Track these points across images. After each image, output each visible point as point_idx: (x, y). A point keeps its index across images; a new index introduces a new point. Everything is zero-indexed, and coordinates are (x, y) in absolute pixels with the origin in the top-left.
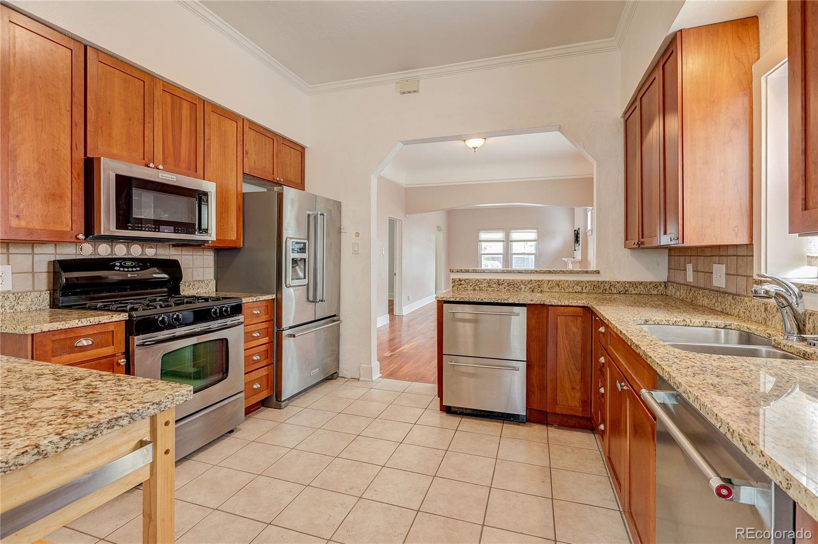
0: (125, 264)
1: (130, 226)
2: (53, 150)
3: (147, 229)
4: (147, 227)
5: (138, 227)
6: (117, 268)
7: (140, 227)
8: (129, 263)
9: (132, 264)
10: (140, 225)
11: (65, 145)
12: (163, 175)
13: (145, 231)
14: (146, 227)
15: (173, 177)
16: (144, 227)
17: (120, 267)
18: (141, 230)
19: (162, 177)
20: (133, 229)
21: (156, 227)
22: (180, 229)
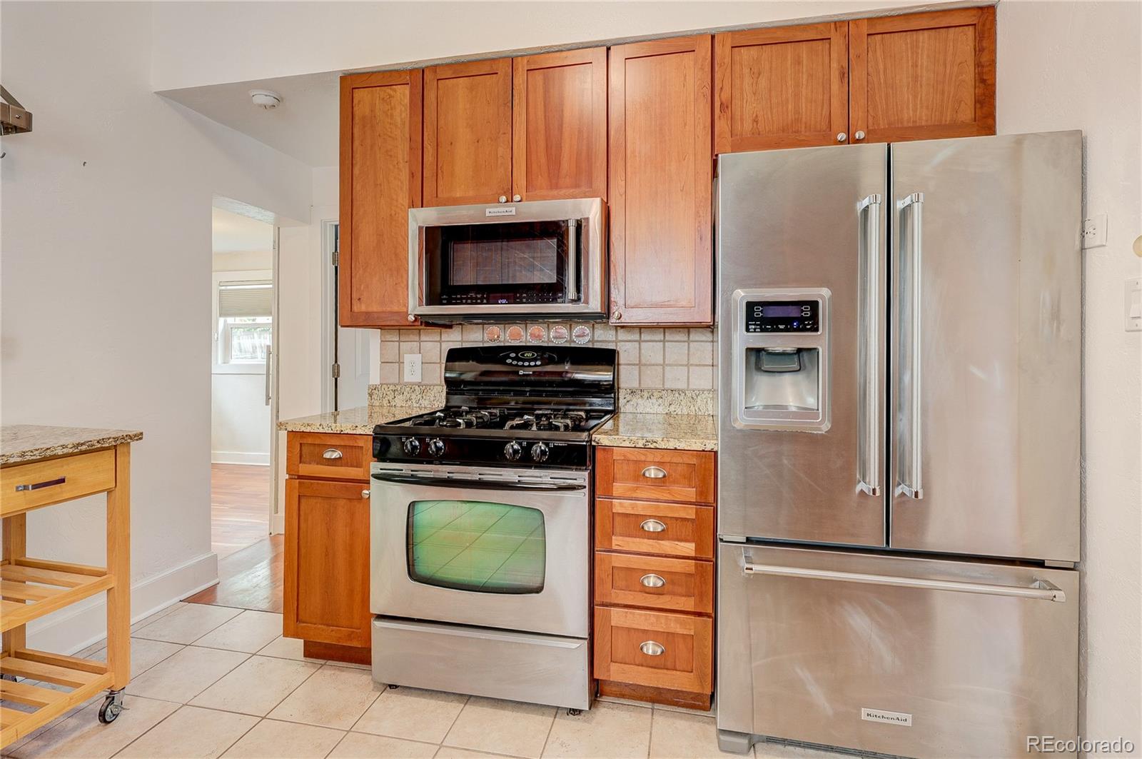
0: (523, 355)
1: (445, 299)
2: (391, 215)
3: (469, 301)
4: (469, 298)
5: (456, 299)
6: (509, 361)
7: (459, 299)
8: (529, 355)
9: (533, 355)
10: (459, 296)
11: (403, 205)
12: (491, 210)
13: (466, 303)
14: (467, 299)
15: (510, 209)
16: (464, 298)
17: (513, 359)
18: (462, 303)
19: (490, 215)
20: (449, 303)
21: (483, 296)
22: (525, 295)
